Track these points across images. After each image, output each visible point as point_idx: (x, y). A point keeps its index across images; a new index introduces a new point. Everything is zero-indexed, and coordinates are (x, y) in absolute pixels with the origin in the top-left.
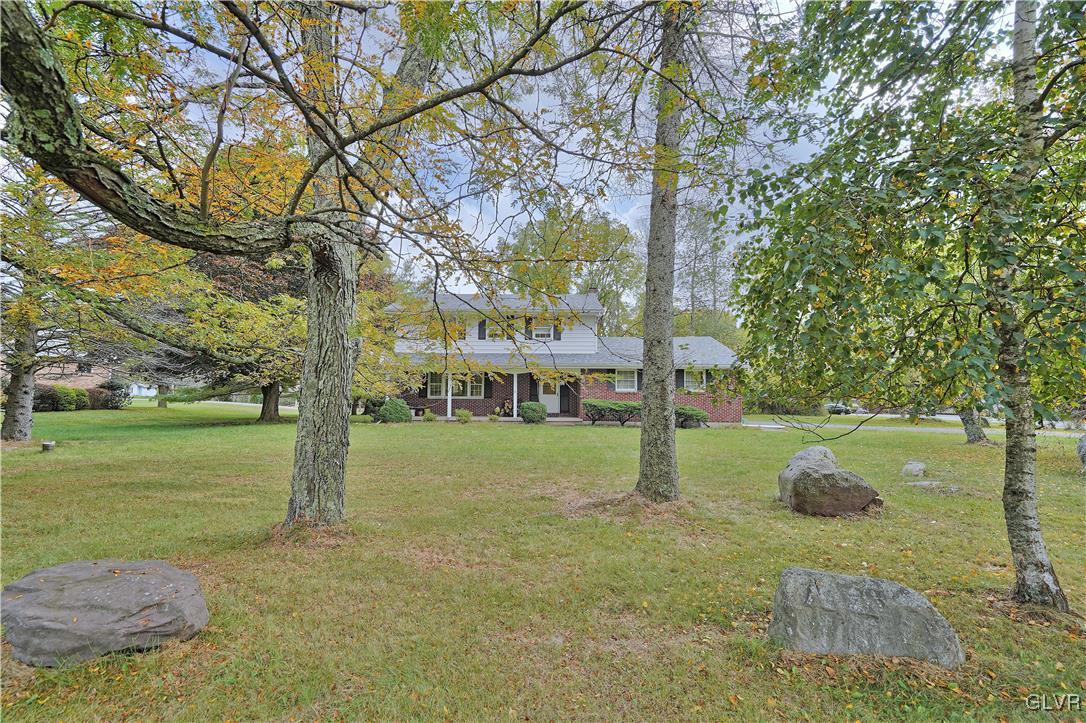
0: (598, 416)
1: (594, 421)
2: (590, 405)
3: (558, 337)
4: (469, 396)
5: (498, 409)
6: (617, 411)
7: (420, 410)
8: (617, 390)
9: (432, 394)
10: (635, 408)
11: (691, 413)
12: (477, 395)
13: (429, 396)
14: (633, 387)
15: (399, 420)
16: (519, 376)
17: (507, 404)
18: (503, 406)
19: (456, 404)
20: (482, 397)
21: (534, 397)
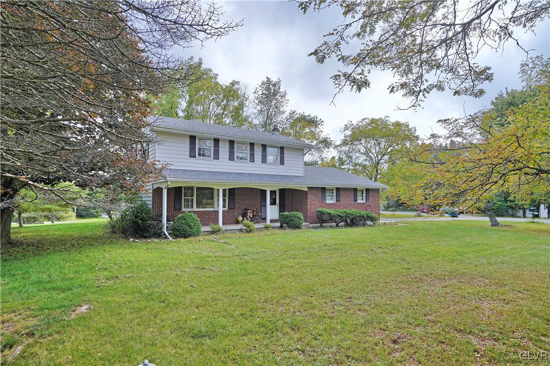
1: (322, 223)
3: (282, 163)
5: (240, 218)
8: (328, 202)
9: (185, 207)
13: (183, 209)
18: (245, 215)
20: (227, 209)
21: (263, 207)
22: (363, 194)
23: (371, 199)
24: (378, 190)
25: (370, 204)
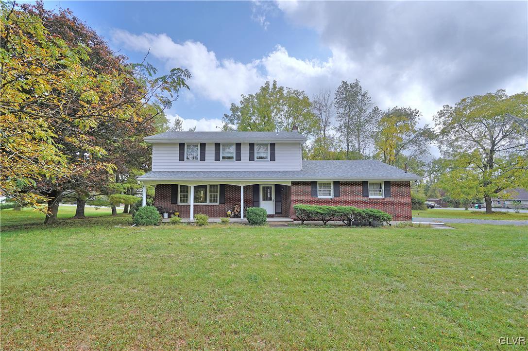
0: (306, 217)
1: (303, 221)
2: (301, 210)
3: (273, 158)
4: (208, 203)
5: (229, 212)
6: (322, 214)
7: (171, 213)
8: (319, 197)
9: (181, 201)
10: (335, 211)
11: (378, 214)
12: (214, 201)
13: (179, 203)
14: (330, 195)
15: (149, 224)
16: (245, 187)
17: (236, 209)
18: (233, 210)
19: (197, 210)
20: (218, 203)
21: (256, 203)
22: (381, 188)
23: (393, 194)
24: (408, 183)
25: (392, 199)
